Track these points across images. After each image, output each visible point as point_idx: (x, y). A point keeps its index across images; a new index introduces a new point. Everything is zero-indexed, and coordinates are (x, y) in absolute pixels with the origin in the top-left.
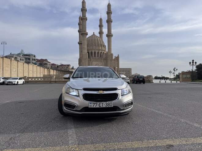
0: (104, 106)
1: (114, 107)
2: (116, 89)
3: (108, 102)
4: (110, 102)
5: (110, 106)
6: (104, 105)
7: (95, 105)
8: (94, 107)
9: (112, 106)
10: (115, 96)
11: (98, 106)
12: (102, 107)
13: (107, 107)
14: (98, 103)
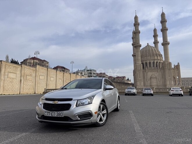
0: (55, 116)
1: (64, 117)
2: (71, 100)
3: (58, 112)
4: (61, 112)
5: (61, 116)
6: (55, 114)
7: (49, 113)
8: (48, 116)
9: (63, 116)
10: (68, 106)
11: (50, 115)
12: (53, 116)
13: (58, 116)
14: (51, 112)
